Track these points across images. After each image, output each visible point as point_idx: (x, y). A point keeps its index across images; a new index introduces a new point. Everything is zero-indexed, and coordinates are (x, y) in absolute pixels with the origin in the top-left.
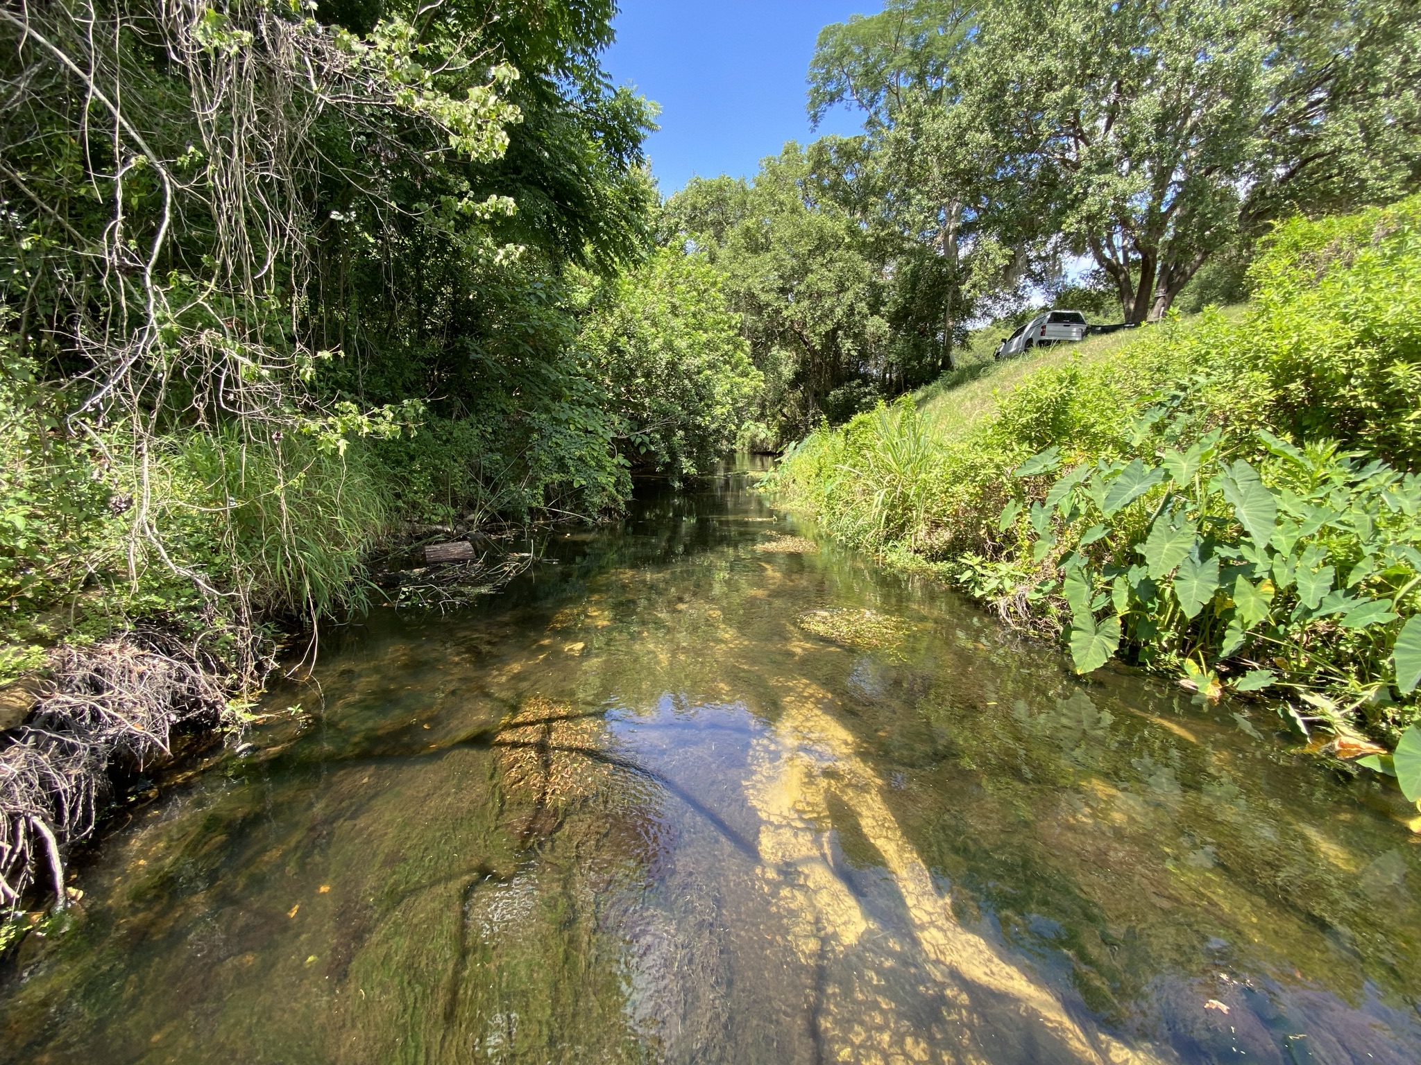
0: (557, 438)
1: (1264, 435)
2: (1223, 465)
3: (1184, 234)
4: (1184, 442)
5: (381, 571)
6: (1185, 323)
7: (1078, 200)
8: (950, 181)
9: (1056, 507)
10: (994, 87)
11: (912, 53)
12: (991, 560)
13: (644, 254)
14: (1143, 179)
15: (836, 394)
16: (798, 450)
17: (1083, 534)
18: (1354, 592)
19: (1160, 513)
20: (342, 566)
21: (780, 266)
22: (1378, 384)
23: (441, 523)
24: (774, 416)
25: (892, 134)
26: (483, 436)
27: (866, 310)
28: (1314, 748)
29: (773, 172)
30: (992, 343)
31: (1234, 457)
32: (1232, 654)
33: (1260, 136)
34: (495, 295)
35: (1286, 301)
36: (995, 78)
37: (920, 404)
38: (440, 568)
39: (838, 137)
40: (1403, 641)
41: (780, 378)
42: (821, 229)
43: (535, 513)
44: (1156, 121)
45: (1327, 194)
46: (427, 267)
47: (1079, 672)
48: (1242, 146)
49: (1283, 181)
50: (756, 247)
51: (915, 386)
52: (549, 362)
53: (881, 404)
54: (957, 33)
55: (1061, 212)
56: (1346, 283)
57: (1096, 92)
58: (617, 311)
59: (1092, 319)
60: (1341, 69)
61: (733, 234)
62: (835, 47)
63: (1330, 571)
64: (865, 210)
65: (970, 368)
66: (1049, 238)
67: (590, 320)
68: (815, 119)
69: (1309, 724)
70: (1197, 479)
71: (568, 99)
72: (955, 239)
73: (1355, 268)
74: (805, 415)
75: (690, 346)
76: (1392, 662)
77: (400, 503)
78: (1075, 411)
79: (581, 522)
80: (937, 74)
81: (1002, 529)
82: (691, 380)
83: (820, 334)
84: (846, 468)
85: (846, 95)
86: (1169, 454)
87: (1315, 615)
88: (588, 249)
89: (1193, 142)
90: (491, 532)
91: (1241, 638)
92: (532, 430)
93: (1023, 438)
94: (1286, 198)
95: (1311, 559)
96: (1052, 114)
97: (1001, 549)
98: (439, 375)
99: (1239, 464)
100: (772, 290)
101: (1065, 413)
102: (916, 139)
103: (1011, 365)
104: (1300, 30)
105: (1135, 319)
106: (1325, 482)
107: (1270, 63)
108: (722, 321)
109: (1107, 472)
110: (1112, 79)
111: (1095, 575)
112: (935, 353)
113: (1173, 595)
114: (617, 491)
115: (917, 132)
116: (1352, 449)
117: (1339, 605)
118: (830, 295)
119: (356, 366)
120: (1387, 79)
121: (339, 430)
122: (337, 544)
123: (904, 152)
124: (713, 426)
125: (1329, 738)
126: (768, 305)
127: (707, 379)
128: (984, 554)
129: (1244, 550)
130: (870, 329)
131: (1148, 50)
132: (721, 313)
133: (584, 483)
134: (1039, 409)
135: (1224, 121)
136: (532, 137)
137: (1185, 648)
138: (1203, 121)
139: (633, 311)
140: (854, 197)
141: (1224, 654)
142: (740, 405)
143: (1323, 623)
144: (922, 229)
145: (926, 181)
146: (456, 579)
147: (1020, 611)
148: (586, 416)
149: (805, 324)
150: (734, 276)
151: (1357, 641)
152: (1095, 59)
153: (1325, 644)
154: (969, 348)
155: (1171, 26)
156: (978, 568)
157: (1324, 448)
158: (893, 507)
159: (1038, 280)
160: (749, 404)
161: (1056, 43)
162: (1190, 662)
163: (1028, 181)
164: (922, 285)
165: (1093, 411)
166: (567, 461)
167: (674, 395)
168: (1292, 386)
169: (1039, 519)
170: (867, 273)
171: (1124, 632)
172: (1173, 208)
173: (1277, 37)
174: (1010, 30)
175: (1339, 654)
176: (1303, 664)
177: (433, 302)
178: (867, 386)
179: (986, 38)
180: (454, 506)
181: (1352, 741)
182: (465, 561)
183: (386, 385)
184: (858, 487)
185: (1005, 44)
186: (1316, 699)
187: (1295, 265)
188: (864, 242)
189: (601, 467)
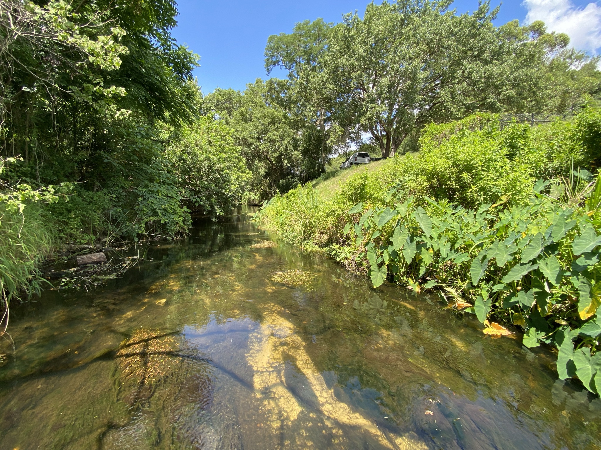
0: (152, 200)
1: (426, 198)
2: (415, 208)
3: (399, 127)
4: (402, 200)
5: (50, 271)
6: (401, 158)
7: (365, 113)
8: (321, 101)
9: (363, 225)
10: (334, 68)
11: (304, 51)
12: (342, 246)
13: (194, 118)
14: (385, 107)
15: (282, 181)
16: (268, 204)
17: (372, 234)
18: (457, 251)
19: (397, 226)
20: (24, 270)
21: (257, 128)
22: (459, 180)
23: (86, 244)
24: (258, 190)
25: (299, 81)
26: (111, 200)
27: (292, 149)
28: (451, 307)
29: (252, 90)
30: (339, 163)
31: (418, 205)
32: (423, 275)
33: (420, 95)
34: (117, 132)
35: (430, 152)
36: (335, 65)
37: (314, 186)
38: (86, 267)
39: (278, 79)
40: (473, 267)
41: (259, 174)
42: (273, 115)
43: (140, 236)
44: (388, 87)
45: (441, 116)
46: (79, 117)
47: (375, 287)
48: (415, 98)
49: (428, 111)
50: (246, 119)
51: (312, 179)
52: (148, 164)
53: (300, 186)
54: (320, 46)
55: (359, 116)
56: (448, 146)
57: (368, 74)
58: (182, 143)
59: (372, 155)
60: (444, 74)
61: (236, 113)
62: (275, 44)
63: (449, 244)
64: (289, 109)
65: (331, 172)
66: (356, 125)
67: (169, 146)
68: (268, 71)
69: (448, 298)
70: (407, 213)
71: (155, 47)
72: (324, 123)
73: (450, 141)
74: (271, 189)
75: (218, 159)
76: (470, 274)
77: (62, 235)
78: (367, 189)
79: (165, 240)
80: (314, 60)
81: (345, 234)
82: (219, 174)
83: (275, 157)
84: (287, 211)
85: (280, 63)
86: (398, 205)
87: (446, 259)
88: (167, 114)
89: (400, 95)
90: (116, 247)
91: (425, 270)
92: (139, 196)
93: (351, 199)
94: (429, 116)
95: (444, 240)
96: (354, 80)
97: (345, 242)
98: (86, 169)
99: (420, 208)
100: (254, 138)
101: (364, 190)
102: (307, 84)
103: (346, 172)
104: (432, 59)
105: (386, 156)
106: (446, 213)
107: (423, 70)
108: (232, 149)
109: (379, 211)
110: (373, 70)
111: (377, 249)
112: (319, 167)
113: (403, 255)
114: (184, 224)
115: (308, 81)
116: (452, 202)
117: (453, 256)
118: (278, 142)
119: (36, 164)
120: (458, 78)
121: (20, 199)
122: (21, 259)
123: (303, 88)
124: (231, 194)
125: (454, 302)
126: (252, 144)
127: (226, 173)
128: (340, 244)
129: (423, 238)
130: (294, 156)
131: (385, 61)
132: (232, 146)
133: (167, 221)
134: (355, 189)
135: (409, 89)
136: (136, 62)
137: (408, 274)
138: (403, 88)
139: (190, 143)
140: (285, 103)
141: (420, 275)
142: (242, 185)
143: (449, 262)
144: (311, 119)
145: (312, 100)
146: (95, 272)
147: (353, 265)
148: (168, 189)
149: (268, 152)
150: (237, 131)
151: (459, 267)
152: (368, 62)
153: (450, 269)
154: (331, 165)
155: (392, 54)
156: (338, 249)
157: (444, 202)
158: (306, 227)
159: (353, 140)
160: (246, 185)
161: (355, 55)
162: (410, 279)
163: (348, 104)
164: (313, 140)
165: (373, 189)
166: (157, 210)
167: (211, 180)
168: (434, 181)
169: (357, 230)
170: (292, 134)
171: (388, 270)
172: (395, 118)
173: (425, 61)
174: (339, 48)
175: (454, 272)
176: (444, 277)
177: (83, 134)
178: (295, 178)
179: (331, 50)
180: (95, 234)
181: (461, 303)
182: (100, 262)
183: (54, 174)
184: (293, 219)
185: (337, 53)
186: (449, 289)
187: (432, 139)
188: (290, 122)
189: (176, 213)
